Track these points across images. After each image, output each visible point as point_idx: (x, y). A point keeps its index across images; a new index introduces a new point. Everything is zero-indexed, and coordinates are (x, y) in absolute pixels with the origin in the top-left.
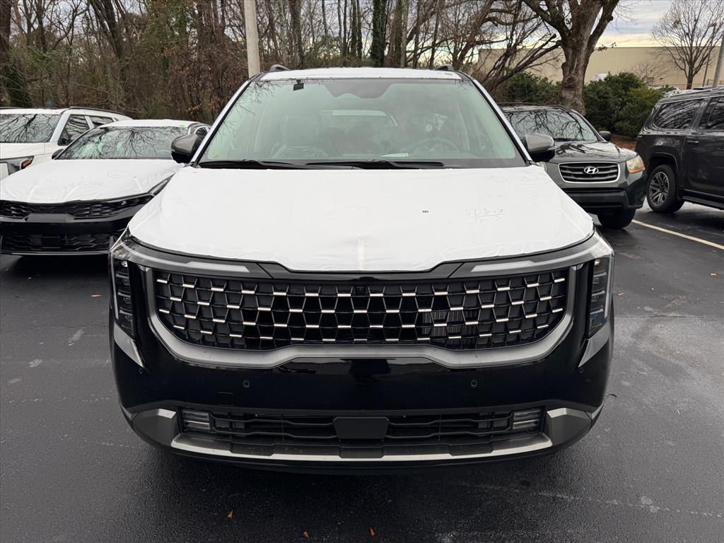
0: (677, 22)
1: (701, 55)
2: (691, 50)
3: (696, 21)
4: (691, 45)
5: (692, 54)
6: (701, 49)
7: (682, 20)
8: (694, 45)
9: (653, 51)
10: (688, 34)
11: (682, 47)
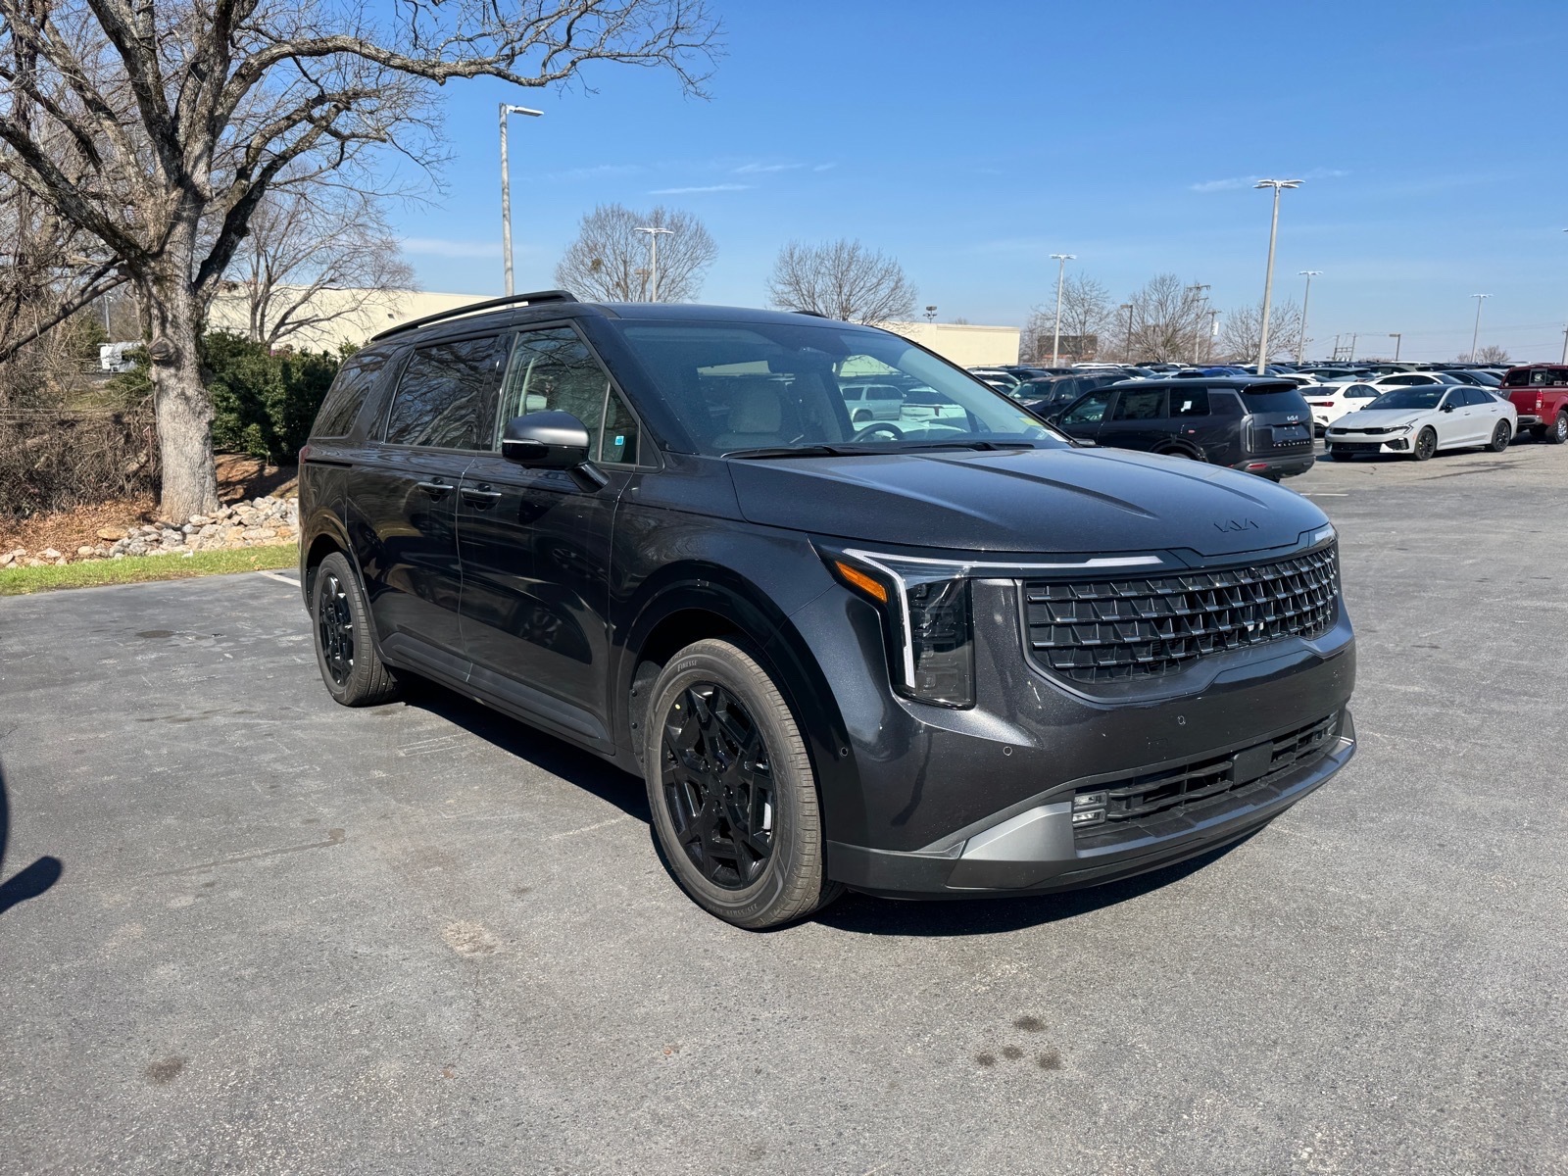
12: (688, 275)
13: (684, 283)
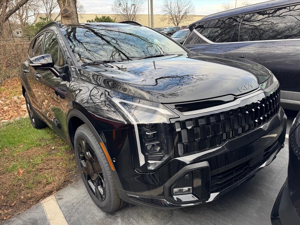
0: (120, 4)
1: (132, 18)
2: (128, 16)
3: (127, 4)
4: (127, 13)
5: (128, 17)
6: (131, 15)
7: (122, 3)
8: (128, 14)
9: (114, 15)
10: (125, 9)
11: (124, 15)
12: (141, 6)
13: (140, 8)
